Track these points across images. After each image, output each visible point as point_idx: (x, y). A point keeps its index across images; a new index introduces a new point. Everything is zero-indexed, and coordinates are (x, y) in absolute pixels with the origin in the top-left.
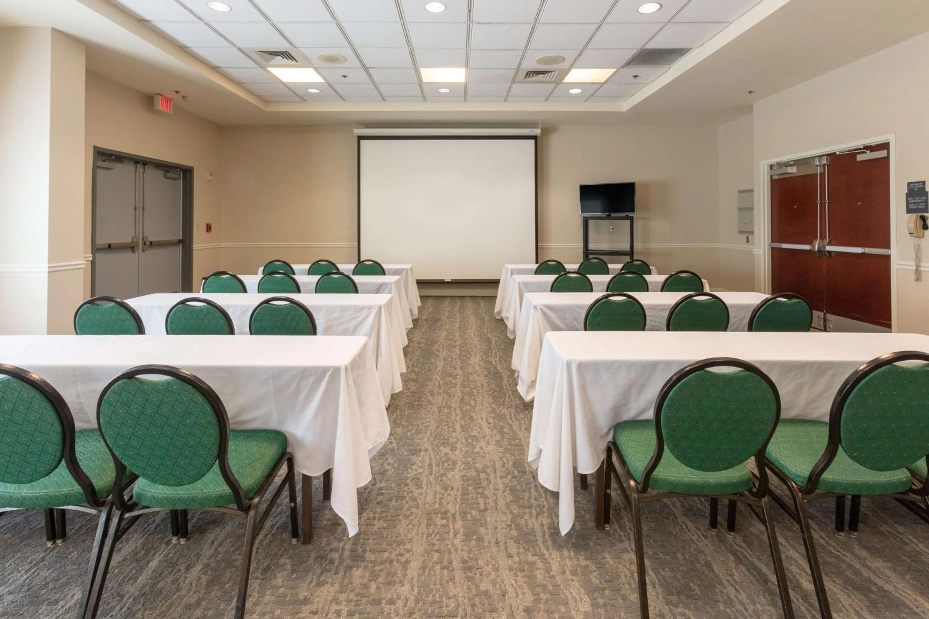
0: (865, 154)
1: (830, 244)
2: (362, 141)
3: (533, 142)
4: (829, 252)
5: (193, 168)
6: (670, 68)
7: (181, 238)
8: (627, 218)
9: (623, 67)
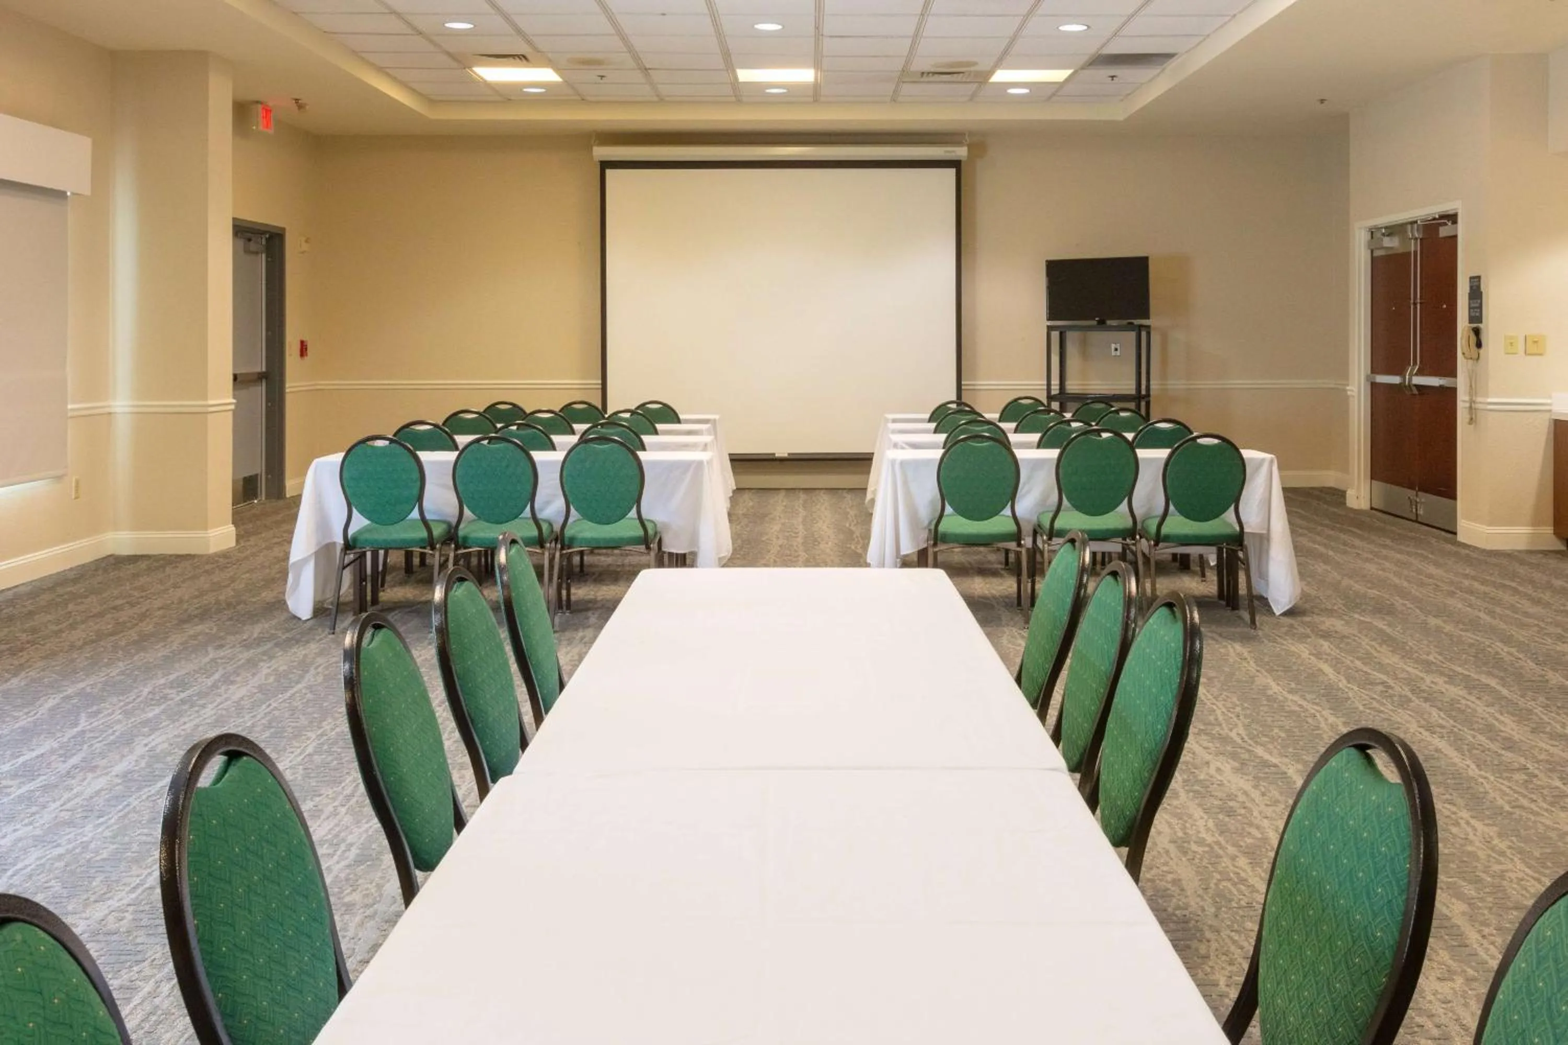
0: (1446, 227)
1: (1421, 373)
2: (609, 172)
3: (952, 172)
4: (1419, 387)
5: (284, 229)
6: (1164, 69)
7: (264, 370)
8: (1130, 327)
9: (1083, 68)
